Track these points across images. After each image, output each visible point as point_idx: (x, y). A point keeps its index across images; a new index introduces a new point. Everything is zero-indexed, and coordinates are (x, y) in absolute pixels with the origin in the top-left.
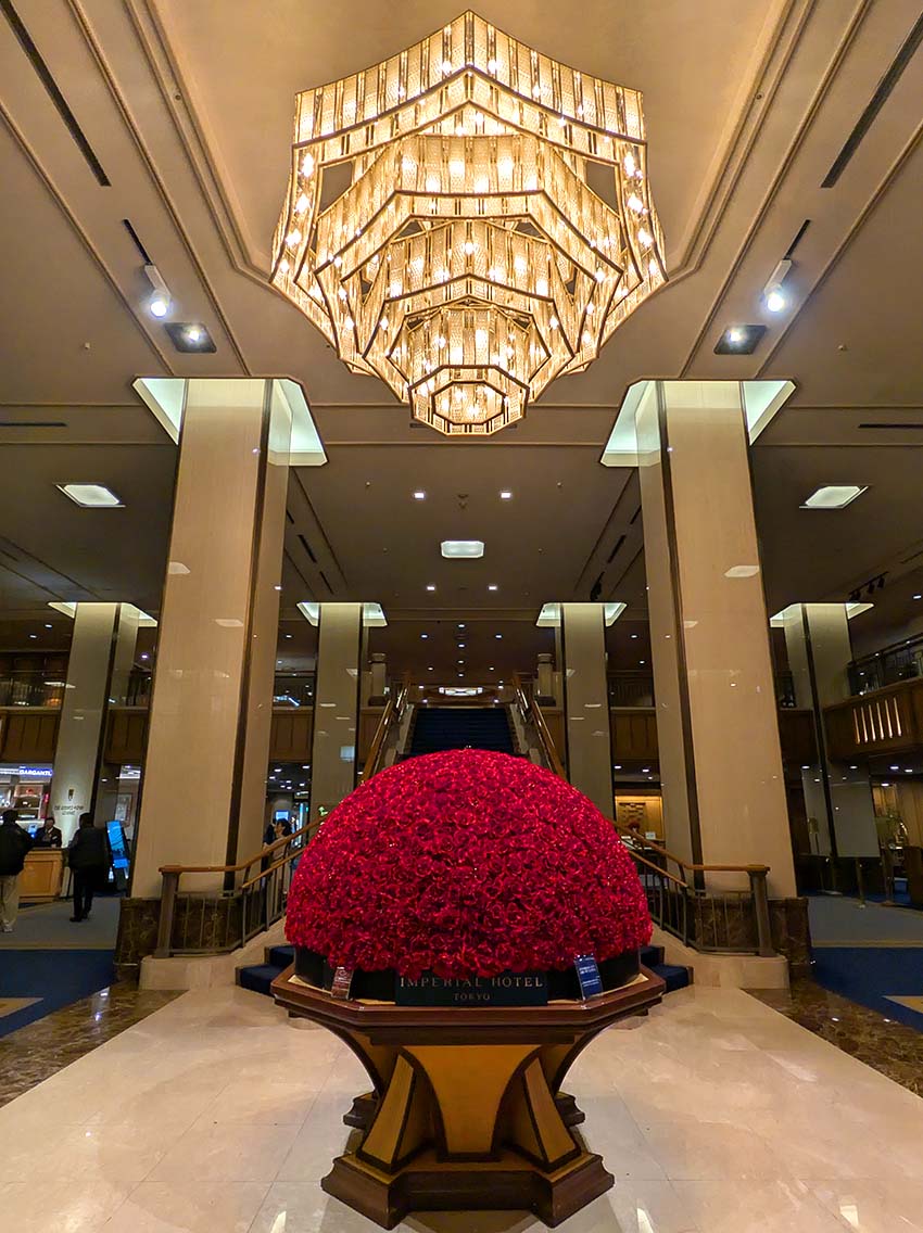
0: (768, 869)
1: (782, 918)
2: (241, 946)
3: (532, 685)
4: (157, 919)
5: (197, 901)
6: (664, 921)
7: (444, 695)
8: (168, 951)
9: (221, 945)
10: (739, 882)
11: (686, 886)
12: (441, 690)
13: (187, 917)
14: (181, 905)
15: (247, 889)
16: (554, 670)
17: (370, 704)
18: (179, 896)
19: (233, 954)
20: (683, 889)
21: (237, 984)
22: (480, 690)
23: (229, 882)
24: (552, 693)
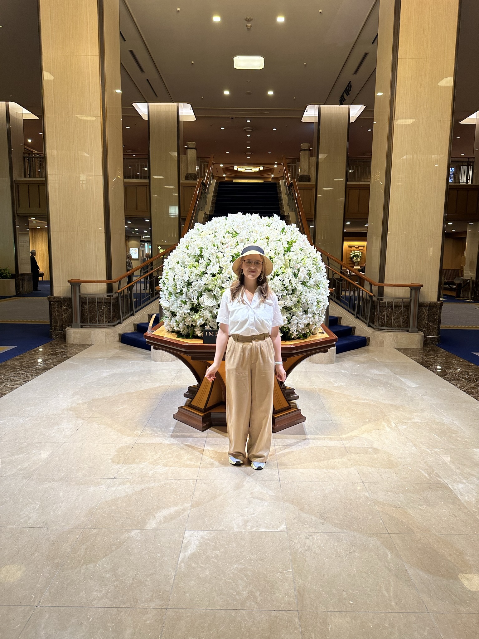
0: (422, 286)
1: (425, 312)
2: (120, 323)
3: (295, 166)
4: (71, 308)
5: (92, 299)
6: (357, 313)
7: (237, 171)
8: (80, 325)
9: (109, 322)
10: (403, 293)
11: (372, 295)
12: (235, 168)
13: (87, 307)
14: (84, 301)
15: (121, 293)
16: (311, 155)
17: (187, 178)
18: (81, 296)
19: (116, 327)
20: (370, 296)
21: (120, 342)
22: (262, 168)
23: (110, 289)
24: (309, 171)
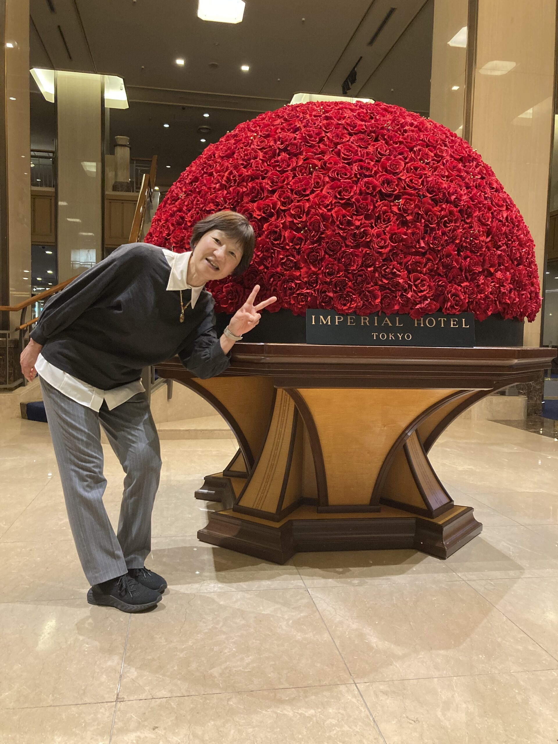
2: (22, 384)
9: (2, 383)
15: (25, 331)
19: (15, 391)
21: (23, 417)
